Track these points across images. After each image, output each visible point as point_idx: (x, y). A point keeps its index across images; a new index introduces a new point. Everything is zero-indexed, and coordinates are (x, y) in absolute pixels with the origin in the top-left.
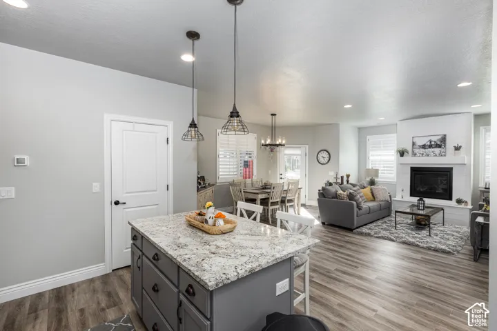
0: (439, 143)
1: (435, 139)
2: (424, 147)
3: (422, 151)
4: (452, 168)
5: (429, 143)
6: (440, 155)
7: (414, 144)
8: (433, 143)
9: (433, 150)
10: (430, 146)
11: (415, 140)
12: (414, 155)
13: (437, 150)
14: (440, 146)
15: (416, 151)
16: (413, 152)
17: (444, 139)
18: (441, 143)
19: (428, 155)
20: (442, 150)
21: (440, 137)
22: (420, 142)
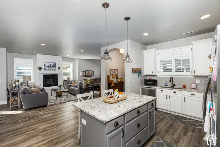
0: (53, 65)
1: (52, 64)
2: (48, 66)
3: (48, 68)
4: (57, 75)
5: (50, 65)
6: (54, 70)
7: (44, 65)
8: (51, 65)
9: (52, 68)
10: (51, 67)
11: (45, 63)
12: (45, 70)
13: (53, 68)
14: (54, 67)
15: (46, 68)
16: (44, 68)
17: (55, 64)
18: (54, 66)
19: (50, 70)
20: (55, 68)
21: (53, 63)
22: (47, 64)
